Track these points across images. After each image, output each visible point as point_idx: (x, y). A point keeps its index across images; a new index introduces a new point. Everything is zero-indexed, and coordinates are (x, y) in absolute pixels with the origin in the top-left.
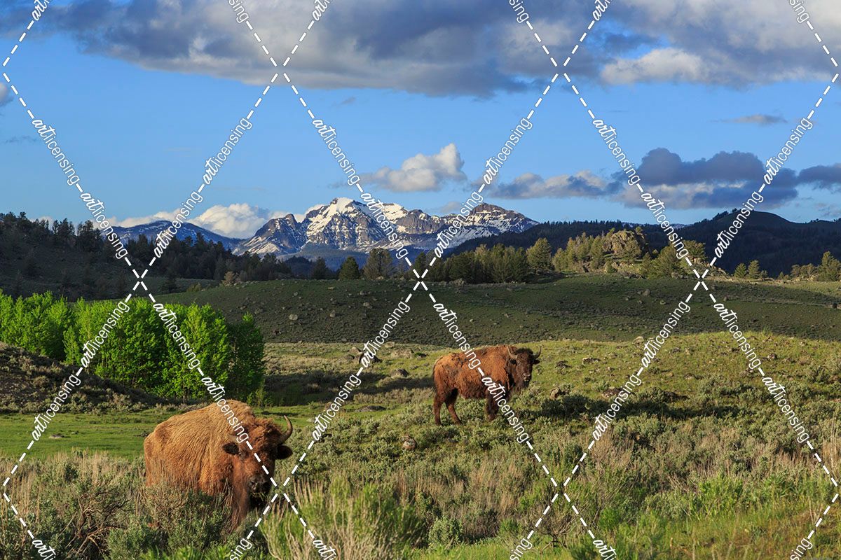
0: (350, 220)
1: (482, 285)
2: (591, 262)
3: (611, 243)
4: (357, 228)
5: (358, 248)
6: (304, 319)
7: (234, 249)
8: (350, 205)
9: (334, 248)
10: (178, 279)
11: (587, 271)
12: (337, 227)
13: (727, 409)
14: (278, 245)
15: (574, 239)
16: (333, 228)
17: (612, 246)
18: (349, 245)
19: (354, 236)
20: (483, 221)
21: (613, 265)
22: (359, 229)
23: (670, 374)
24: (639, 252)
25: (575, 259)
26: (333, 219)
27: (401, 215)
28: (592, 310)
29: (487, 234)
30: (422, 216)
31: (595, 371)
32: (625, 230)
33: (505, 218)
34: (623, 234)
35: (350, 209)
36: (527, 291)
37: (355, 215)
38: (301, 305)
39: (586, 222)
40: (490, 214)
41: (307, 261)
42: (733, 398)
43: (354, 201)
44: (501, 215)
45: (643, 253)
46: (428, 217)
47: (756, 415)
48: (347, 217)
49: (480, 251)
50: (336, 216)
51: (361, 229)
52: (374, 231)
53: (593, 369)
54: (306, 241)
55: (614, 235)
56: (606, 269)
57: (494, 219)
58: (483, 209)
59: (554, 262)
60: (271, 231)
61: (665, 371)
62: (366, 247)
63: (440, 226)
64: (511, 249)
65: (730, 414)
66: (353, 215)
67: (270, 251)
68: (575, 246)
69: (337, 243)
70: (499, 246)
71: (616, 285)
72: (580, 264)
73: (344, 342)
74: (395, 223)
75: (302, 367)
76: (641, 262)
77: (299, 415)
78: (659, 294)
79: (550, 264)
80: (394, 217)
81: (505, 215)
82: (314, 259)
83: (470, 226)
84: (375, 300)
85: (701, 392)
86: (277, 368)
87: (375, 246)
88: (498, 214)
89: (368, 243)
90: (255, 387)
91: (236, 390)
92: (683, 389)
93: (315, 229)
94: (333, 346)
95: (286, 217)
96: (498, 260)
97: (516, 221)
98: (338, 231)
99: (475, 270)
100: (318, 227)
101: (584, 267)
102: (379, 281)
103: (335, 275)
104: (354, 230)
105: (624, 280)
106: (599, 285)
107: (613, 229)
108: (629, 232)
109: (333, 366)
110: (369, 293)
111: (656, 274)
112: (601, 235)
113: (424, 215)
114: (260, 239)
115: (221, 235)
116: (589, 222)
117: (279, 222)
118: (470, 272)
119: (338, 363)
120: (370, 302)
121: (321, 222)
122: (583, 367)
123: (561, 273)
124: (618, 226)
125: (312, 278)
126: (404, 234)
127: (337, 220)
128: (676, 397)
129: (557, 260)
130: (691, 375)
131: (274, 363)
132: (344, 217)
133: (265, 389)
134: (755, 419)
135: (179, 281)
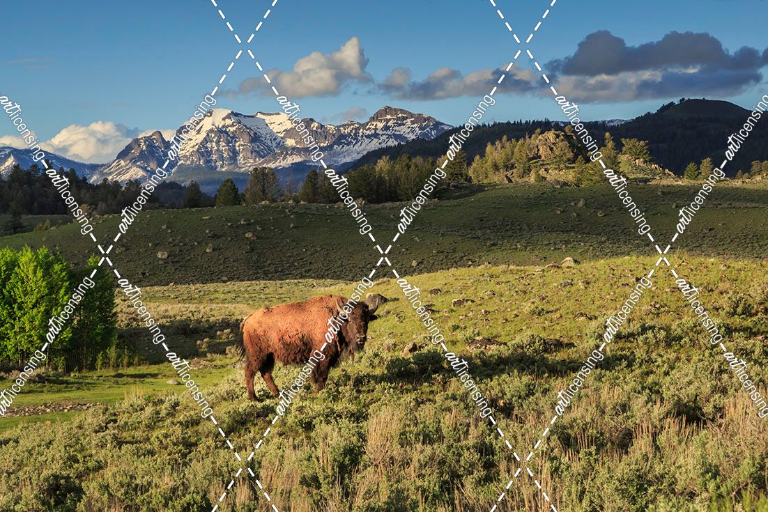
0: (229, 135)
1: (386, 204)
2: (514, 171)
3: (537, 147)
4: (237, 144)
5: (240, 168)
6: (175, 256)
7: (91, 177)
8: (228, 117)
9: (211, 169)
10: (24, 217)
11: (510, 181)
12: (214, 144)
13: (620, 358)
14: (144, 169)
15: (493, 144)
16: (209, 145)
17: (538, 150)
18: (229, 165)
19: (235, 153)
20: (386, 128)
21: (540, 173)
22: (239, 145)
23: (558, 315)
24: (570, 155)
25: (496, 167)
26: (208, 135)
27: (289, 125)
28: (518, 227)
29: (393, 143)
30: (314, 125)
31: (466, 316)
32: (553, 129)
33: (413, 123)
34: (550, 135)
35: (228, 122)
36: (439, 208)
37: (234, 128)
38: (171, 240)
39: (508, 123)
40: (394, 119)
41: (180, 186)
42: (631, 342)
43: (232, 112)
44: (409, 120)
45: (576, 156)
46: (322, 126)
47: (656, 364)
48: (226, 132)
49: (382, 164)
50: (211, 131)
51: (242, 145)
52: (258, 147)
53: (464, 313)
54: (177, 162)
55: (540, 137)
56: (532, 178)
57: (400, 125)
58: (386, 113)
59: (471, 173)
60: (135, 152)
61: (552, 312)
62: (250, 166)
63: (337, 137)
64: (419, 160)
65: (624, 363)
66: (232, 129)
67: (135, 177)
68: (494, 153)
69: (215, 163)
70: (405, 158)
71: (545, 196)
72: (503, 173)
73: (225, 282)
74: (282, 135)
75: (165, 317)
76: (573, 167)
77: (160, 376)
78: (596, 204)
79: (467, 176)
80: (281, 128)
81: (413, 119)
82: (187, 183)
83: (372, 135)
84: (259, 229)
85: (591, 337)
86: (135, 319)
87: (261, 164)
88: (404, 118)
89: (252, 161)
90: (105, 345)
91: (83, 349)
92: (571, 334)
93: (188, 148)
94: (211, 286)
95: (153, 135)
96: (403, 174)
97: (427, 126)
98: (216, 148)
99: (378, 187)
100: (192, 145)
101: (506, 176)
102: (264, 207)
103: (211, 202)
104: (234, 146)
105: (554, 190)
106: (526, 197)
107: (538, 130)
108: (557, 132)
109: (202, 313)
110: (252, 221)
111: (592, 180)
112: (525, 138)
113: (316, 125)
114: (122, 162)
115: (76, 161)
116: (512, 122)
117: (145, 142)
118: (371, 190)
119: (208, 309)
120: (254, 232)
121: (194, 139)
122: (452, 311)
123: (479, 185)
124: (546, 126)
125: (185, 207)
126: (294, 149)
127: (213, 135)
128: (559, 345)
129: (475, 170)
130: (582, 315)
131: (130, 314)
132: (221, 132)
133: (118, 346)
134: (654, 369)
135: (26, 219)
